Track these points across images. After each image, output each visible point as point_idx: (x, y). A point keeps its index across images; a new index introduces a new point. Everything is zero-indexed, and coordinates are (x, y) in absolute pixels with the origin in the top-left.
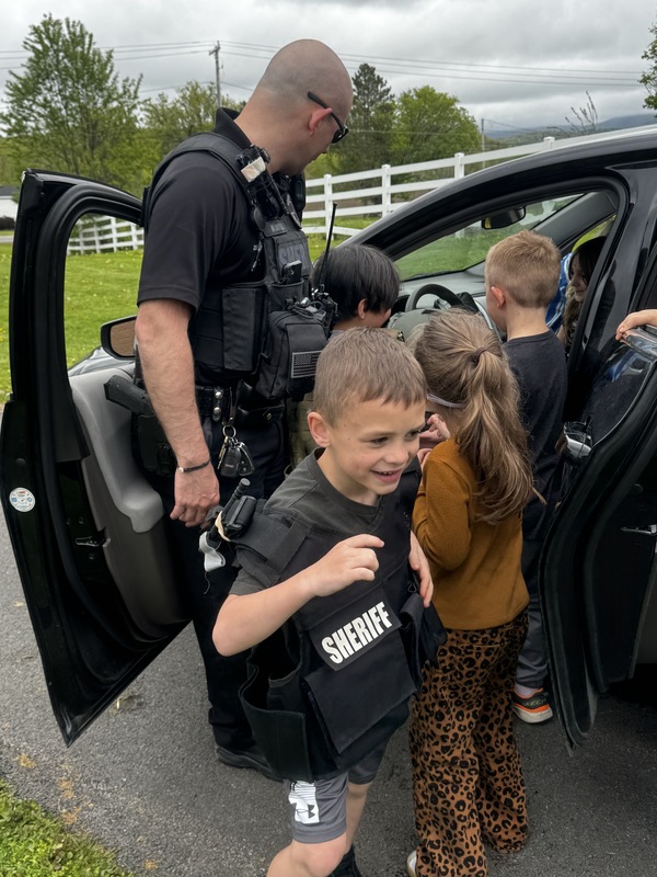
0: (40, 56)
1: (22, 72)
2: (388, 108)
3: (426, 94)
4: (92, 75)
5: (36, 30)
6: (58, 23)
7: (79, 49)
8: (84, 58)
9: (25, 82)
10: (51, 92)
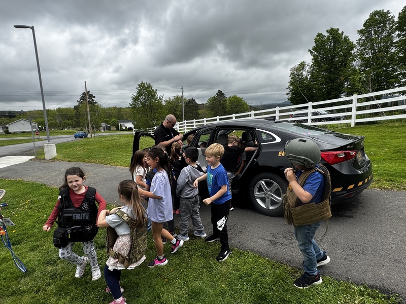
0: (140, 91)
1: (135, 94)
2: (225, 101)
3: (235, 97)
4: (152, 94)
5: (139, 85)
6: (144, 83)
7: (149, 89)
8: (150, 91)
9: (136, 97)
10: (142, 99)
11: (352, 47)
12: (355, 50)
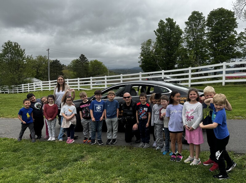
3: (96, 61)
5: (6, 43)
7: (16, 48)
11: (181, 33)
12: (183, 35)
